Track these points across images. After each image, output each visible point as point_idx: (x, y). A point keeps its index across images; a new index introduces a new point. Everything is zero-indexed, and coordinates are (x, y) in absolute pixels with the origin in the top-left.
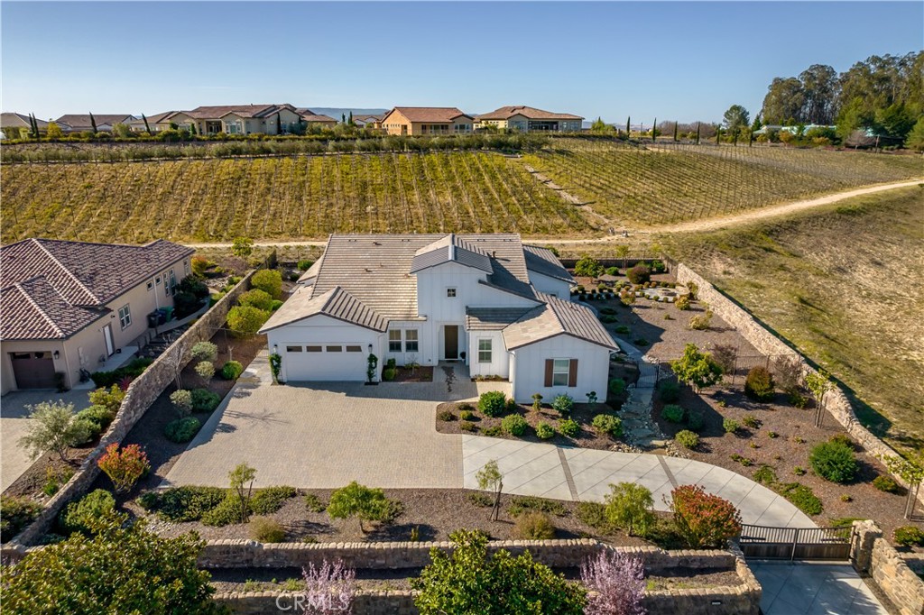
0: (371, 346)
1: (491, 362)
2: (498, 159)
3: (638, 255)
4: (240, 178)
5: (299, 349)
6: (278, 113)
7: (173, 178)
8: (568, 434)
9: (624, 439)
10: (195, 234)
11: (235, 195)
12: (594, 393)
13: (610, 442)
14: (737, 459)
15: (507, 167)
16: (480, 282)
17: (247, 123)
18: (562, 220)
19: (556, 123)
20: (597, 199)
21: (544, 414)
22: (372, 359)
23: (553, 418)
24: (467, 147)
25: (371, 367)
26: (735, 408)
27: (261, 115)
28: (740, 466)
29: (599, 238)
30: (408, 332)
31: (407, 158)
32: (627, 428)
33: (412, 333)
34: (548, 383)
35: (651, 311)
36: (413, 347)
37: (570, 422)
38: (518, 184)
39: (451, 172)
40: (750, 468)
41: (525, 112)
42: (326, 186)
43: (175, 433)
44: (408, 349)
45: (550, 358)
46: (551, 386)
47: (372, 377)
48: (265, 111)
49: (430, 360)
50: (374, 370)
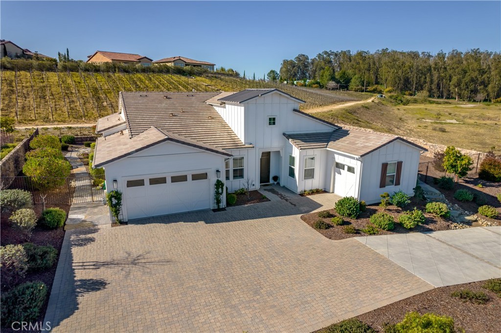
0: (217, 171)
1: (314, 177)
2: (182, 78)
5: (140, 183)
6: (4, 44)
9: (450, 219)
13: (447, 223)
15: (190, 82)
16: (294, 110)
21: (389, 210)
22: (219, 184)
25: (218, 194)
26: (489, 188)
30: (235, 160)
33: (239, 161)
34: (382, 185)
36: (239, 174)
44: (235, 177)
45: (384, 161)
46: (385, 187)
47: (220, 203)
49: (253, 185)
50: (221, 196)
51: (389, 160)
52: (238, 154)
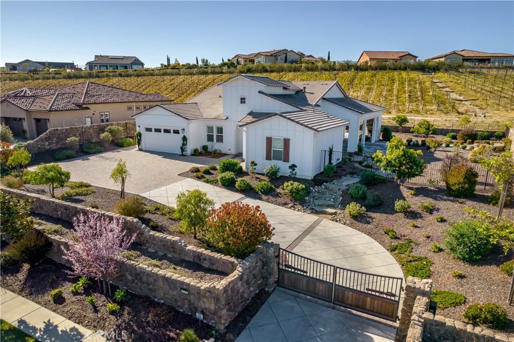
2: (415, 74)
6: (286, 53)
7: (210, 81)
8: (260, 191)
9: (303, 203)
12: (295, 166)
13: (289, 202)
15: (417, 79)
16: (260, 92)
17: (265, 58)
18: (436, 107)
19: (488, 60)
22: (185, 139)
23: (260, 180)
24: (395, 69)
25: (184, 145)
27: (274, 56)
31: (349, 73)
36: (220, 139)
37: (265, 182)
38: (418, 87)
39: (373, 80)
41: (462, 53)
43: (57, 155)
44: (218, 141)
45: (269, 136)
46: (271, 160)
47: (184, 151)
48: (279, 52)
49: (229, 150)
50: (185, 146)
51: (274, 135)
52: (219, 124)
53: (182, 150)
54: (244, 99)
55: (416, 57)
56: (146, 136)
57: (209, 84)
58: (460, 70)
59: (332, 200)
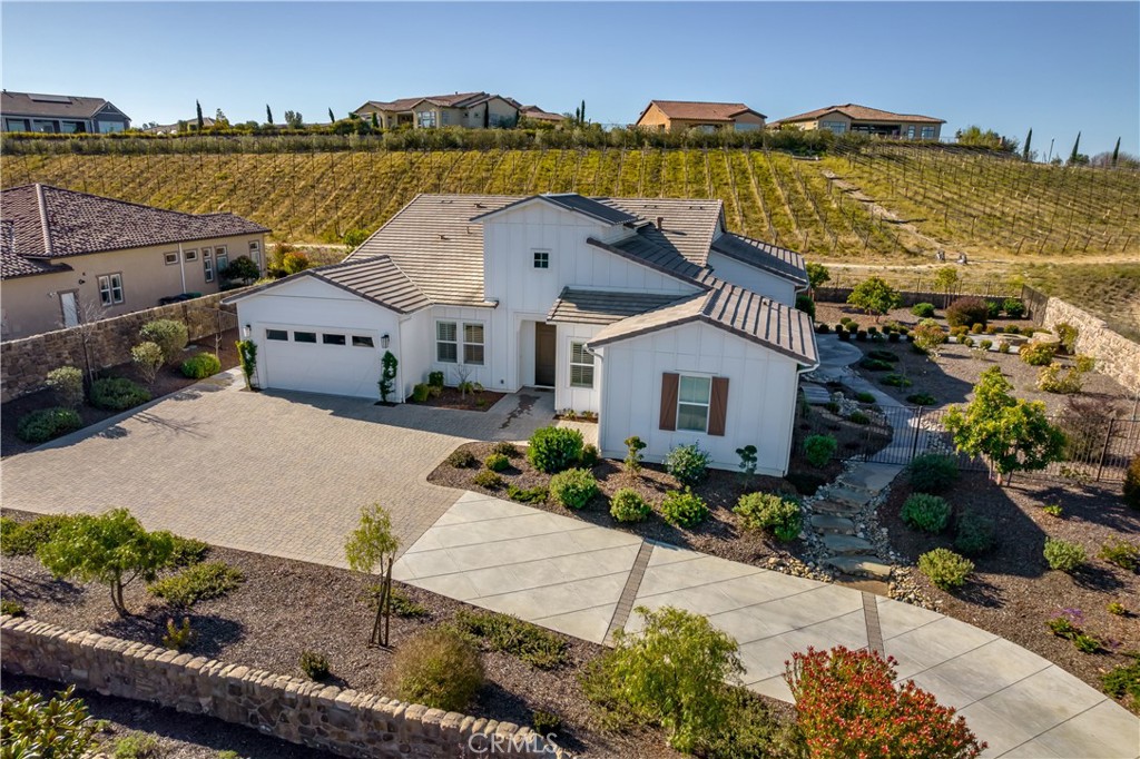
0: (386, 336)
1: (592, 387)
2: (783, 159)
3: (979, 291)
4: (405, 171)
5: (282, 336)
6: (486, 102)
7: (322, 170)
8: (678, 521)
9: (797, 549)
10: (322, 234)
11: (391, 192)
12: (752, 449)
13: (766, 550)
14: (1062, 633)
15: (791, 170)
16: (590, 241)
17: (442, 114)
18: (857, 238)
19: (897, 128)
20: (931, 217)
21: (647, 480)
22: (389, 360)
23: (662, 488)
24: (738, 145)
25: (387, 376)
26: (1086, 524)
27: (459, 107)
28: (1071, 649)
29: (915, 265)
30: (468, 327)
31: (644, 155)
32: (815, 529)
33: (475, 330)
34: (667, 423)
35: (969, 363)
36: (475, 355)
37: (688, 497)
38: (801, 191)
39: (701, 172)
40: (1099, 659)
41: (849, 111)
42: (514, 184)
43: (26, 427)
44: (468, 359)
45: (671, 369)
46: (674, 430)
47: (388, 392)
48: (470, 99)
49: (502, 382)
50: (393, 380)
51: (685, 368)
52: (473, 318)
53: (384, 389)
54: (546, 256)
55: (764, 117)
56: (268, 352)
57: (321, 177)
58: (864, 150)
59: (861, 535)
